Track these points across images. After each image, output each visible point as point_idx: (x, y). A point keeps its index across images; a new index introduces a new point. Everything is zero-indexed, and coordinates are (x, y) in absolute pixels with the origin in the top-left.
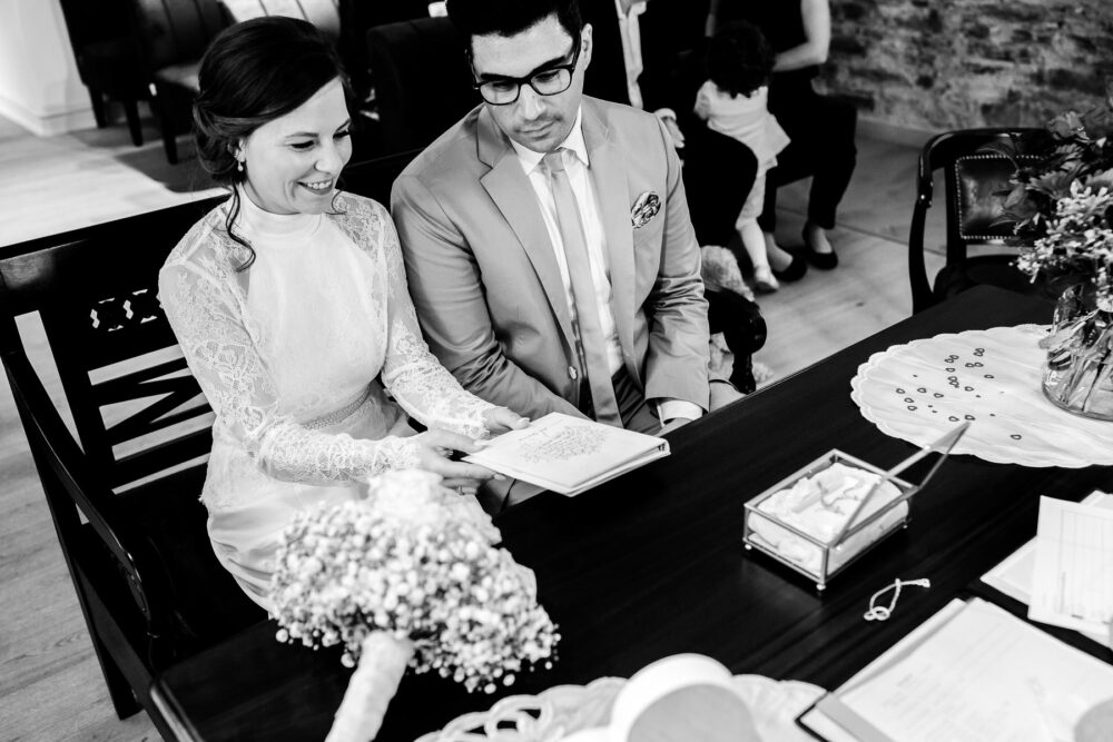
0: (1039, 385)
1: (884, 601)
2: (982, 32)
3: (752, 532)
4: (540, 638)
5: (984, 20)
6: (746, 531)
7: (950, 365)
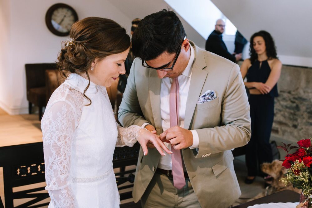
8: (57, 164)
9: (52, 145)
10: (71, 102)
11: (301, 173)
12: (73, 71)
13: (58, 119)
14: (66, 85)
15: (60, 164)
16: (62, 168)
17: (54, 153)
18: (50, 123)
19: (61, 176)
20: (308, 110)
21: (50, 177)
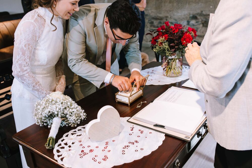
0: (163, 74)
1: (140, 105)
2: (152, 23)
3: (117, 99)
4: (83, 115)
5: (153, 20)
6: (116, 99)
7: (148, 73)
8: (22, 61)
9: (20, 48)
10: (37, 24)
11: (163, 44)
12: (41, 6)
13: (26, 33)
14: (36, 11)
15: (24, 60)
16: (25, 63)
17: (21, 53)
18: (21, 34)
19: (24, 68)
20: (150, 22)
21: (16, 67)
